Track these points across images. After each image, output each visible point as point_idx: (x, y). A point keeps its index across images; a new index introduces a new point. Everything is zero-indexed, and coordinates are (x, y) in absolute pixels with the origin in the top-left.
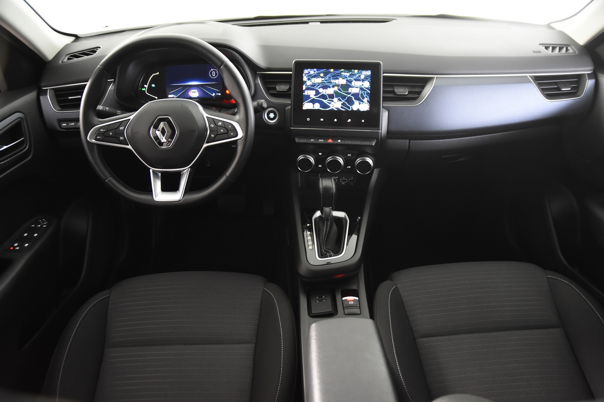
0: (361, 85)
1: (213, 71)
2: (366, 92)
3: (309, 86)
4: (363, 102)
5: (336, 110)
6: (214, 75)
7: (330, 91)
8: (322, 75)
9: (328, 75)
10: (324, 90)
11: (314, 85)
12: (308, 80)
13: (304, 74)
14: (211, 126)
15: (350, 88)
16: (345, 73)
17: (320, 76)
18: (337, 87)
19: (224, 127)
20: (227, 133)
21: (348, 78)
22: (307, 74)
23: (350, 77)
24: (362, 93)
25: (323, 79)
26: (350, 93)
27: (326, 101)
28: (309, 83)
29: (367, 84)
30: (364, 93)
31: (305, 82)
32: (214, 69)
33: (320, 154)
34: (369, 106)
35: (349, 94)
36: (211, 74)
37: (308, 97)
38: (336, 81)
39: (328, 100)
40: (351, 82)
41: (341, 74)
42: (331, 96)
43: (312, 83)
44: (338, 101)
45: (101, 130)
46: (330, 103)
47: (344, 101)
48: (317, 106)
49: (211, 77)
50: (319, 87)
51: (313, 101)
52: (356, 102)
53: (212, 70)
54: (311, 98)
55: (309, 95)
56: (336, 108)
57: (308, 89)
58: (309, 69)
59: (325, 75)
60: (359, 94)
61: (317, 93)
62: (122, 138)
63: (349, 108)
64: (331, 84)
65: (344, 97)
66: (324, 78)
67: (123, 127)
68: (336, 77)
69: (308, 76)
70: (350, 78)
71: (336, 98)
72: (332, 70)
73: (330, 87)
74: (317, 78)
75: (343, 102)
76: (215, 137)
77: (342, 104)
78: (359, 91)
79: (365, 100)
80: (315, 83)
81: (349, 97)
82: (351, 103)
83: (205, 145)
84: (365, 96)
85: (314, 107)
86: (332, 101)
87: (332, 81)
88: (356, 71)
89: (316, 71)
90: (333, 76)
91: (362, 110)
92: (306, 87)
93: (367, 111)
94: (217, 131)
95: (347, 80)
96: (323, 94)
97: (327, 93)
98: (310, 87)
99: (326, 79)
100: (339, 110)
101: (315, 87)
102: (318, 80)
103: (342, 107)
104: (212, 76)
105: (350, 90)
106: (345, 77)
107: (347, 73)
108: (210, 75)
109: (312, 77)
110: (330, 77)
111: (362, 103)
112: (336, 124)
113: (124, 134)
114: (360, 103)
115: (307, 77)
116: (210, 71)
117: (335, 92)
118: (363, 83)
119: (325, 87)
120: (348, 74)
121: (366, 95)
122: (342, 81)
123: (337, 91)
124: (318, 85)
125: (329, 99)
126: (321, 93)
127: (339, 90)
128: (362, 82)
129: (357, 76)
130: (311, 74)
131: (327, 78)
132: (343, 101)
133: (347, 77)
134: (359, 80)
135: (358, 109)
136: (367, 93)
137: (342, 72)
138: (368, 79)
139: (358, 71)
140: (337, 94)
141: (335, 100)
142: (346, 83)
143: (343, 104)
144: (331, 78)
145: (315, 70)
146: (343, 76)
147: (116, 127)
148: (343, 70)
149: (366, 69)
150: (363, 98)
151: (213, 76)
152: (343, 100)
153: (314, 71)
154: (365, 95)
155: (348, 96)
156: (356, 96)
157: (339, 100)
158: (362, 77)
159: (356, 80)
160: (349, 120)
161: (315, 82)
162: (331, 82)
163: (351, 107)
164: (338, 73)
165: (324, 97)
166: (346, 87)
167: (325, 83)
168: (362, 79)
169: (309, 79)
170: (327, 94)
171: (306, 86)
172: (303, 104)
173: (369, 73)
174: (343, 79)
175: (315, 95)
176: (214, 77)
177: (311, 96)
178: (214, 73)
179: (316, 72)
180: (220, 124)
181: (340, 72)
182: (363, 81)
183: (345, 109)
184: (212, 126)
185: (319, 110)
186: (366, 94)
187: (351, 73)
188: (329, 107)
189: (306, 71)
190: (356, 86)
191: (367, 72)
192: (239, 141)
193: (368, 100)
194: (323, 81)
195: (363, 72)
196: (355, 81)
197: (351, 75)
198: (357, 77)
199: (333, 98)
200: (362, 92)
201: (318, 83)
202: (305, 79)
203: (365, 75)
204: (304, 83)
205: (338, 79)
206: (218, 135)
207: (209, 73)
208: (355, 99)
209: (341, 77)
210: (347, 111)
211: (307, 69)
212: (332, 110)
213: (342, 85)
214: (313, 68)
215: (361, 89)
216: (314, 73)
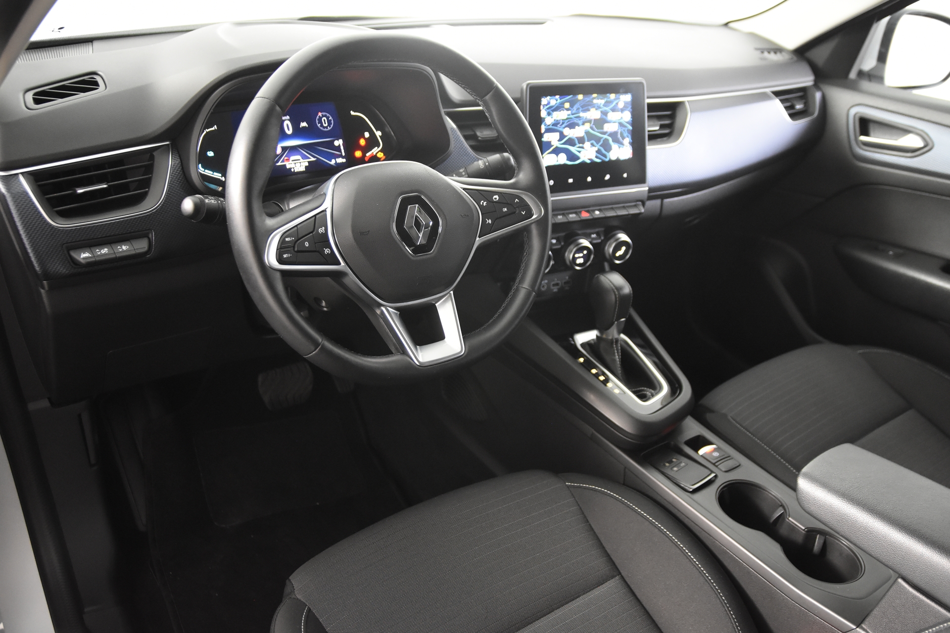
1: (323, 116)
2: (626, 129)
3: (549, 125)
4: (623, 145)
5: (589, 162)
6: (325, 123)
7: (579, 131)
8: (567, 105)
9: (576, 106)
10: (571, 130)
11: (556, 124)
12: (547, 117)
13: (542, 107)
14: (481, 204)
15: (606, 125)
16: (598, 99)
17: (563, 107)
18: (589, 124)
19: (506, 202)
21: (602, 108)
22: (546, 105)
23: (605, 106)
25: (569, 112)
26: (606, 132)
27: (575, 148)
28: (549, 121)
29: (627, 116)
30: (624, 130)
32: (324, 114)
33: (554, 241)
34: (632, 151)
35: (604, 133)
36: (320, 122)
37: (549, 144)
38: (587, 115)
40: (605, 113)
41: (593, 102)
42: (581, 140)
43: (554, 120)
44: (590, 147)
45: (287, 239)
46: (579, 152)
48: (562, 159)
49: (322, 128)
50: (563, 126)
51: (557, 151)
52: (615, 146)
53: (320, 114)
54: (554, 146)
55: (550, 142)
56: (589, 159)
57: (548, 130)
58: (549, 97)
59: (572, 106)
60: (618, 132)
61: (562, 136)
62: (327, 251)
63: (606, 157)
64: (580, 120)
65: (598, 140)
66: (570, 110)
67: (323, 228)
68: (586, 107)
69: (548, 109)
70: (605, 108)
71: (588, 141)
72: (581, 97)
73: (579, 126)
74: (560, 111)
75: (598, 149)
76: (494, 222)
77: (596, 152)
78: (618, 128)
79: (626, 142)
80: (557, 121)
81: (605, 138)
82: (608, 148)
83: (478, 241)
84: (625, 135)
85: (557, 161)
86: (582, 148)
87: (582, 114)
88: (613, 96)
89: (559, 99)
90: (582, 107)
91: (622, 158)
92: (546, 127)
93: (629, 160)
94: (496, 211)
95: (601, 112)
96: (570, 138)
98: (551, 127)
99: (574, 112)
100: (593, 163)
101: (559, 126)
102: (563, 115)
103: (597, 157)
104: (322, 125)
105: (606, 127)
106: (598, 108)
107: (601, 99)
108: (319, 125)
109: (554, 111)
110: (578, 109)
112: (590, 186)
113: (329, 241)
114: (619, 147)
115: (546, 111)
116: (318, 117)
117: (587, 133)
118: (622, 115)
119: (572, 126)
120: (602, 102)
121: (627, 133)
122: (594, 114)
123: (589, 131)
124: (563, 123)
125: (578, 145)
126: (567, 136)
127: (591, 128)
128: (621, 112)
129: (614, 103)
130: (551, 105)
131: (574, 110)
132: (598, 146)
133: (602, 106)
134: (617, 110)
135: (618, 157)
136: (628, 130)
137: (594, 98)
138: (628, 107)
139: (616, 96)
140: (590, 137)
141: (587, 145)
142: (601, 116)
143: (598, 152)
144: (580, 110)
145: (557, 97)
146: (596, 105)
147: (312, 229)
148: (595, 95)
149: (626, 92)
150: (623, 138)
151: (324, 127)
152: (598, 144)
153: (555, 99)
155: (603, 137)
156: (613, 135)
157: (593, 145)
158: (621, 105)
159: (613, 110)
160: (607, 175)
161: (557, 119)
162: (579, 117)
163: (608, 155)
164: (588, 102)
165: (571, 142)
166: (599, 123)
167: (571, 118)
168: (620, 109)
169: (549, 114)
170: (576, 137)
172: (542, 157)
173: (627, 98)
174: (596, 109)
175: (559, 141)
176: (327, 127)
177: (552, 144)
178: (324, 120)
179: (559, 101)
180: (495, 199)
181: (592, 99)
182: (622, 110)
183: (600, 159)
185: (565, 165)
187: (605, 99)
188: (578, 158)
189: (544, 101)
190: (613, 121)
192: (533, 227)
193: (630, 141)
194: (569, 115)
195: (621, 96)
196: (612, 112)
197: (606, 102)
198: (614, 105)
199: (583, 143)
200: (621, 129)
201: (563, 120)
202: (543, 113)
203: (624, 101)
205: (589, 110)
206: (497, 218)
207: (317, 121)
208: (613, 141)
209: (594, 107)
210: (603, 162)
211: (546, 96)
212: (583, 164)
213: (595, 120)
214: (555, 95)
215: (621, 124)
216: (556, 104)
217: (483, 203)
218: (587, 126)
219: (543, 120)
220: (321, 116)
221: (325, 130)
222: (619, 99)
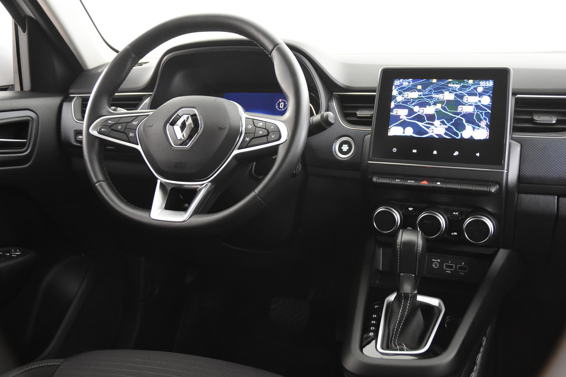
0: (477, 101)
1: (282, 102)
2: (484, 112)
3: (399, 102)
4: (480, 126)
5: (437, 137)
6: (282, 106)
7: (430, 110)
8: (419, 87)
9: (429, 88)
10: (421, 108)
11: (407, 101)
12: (398, 95)
13: (394, 87)
15: (460, 106)
16: (453, 84)
17: (416, 89)
18: (441, 104)
19: (265, 128)
20: (267, 136)
21: (457, 91)
22: (398, 86)
23: (461, 90)
24: (478, 112)
25: (421, 93)
26: (461, 113)
27: (423, 124)
28: (399, 99)
29: (486, 100)
30: (481, 113)
31: (395, 97)
32: (283, 100)
33: (410, 209)
34: (488, 133)
35: (458, 114)
36: (279, 105)
37: (398, 118)
38: (440, 96)
39: (425, 122)
40: (461, 97)
41: (447, 86)
42: (431, 118)
43: (405, 98)
44: (441, 125)
45: (109, 122)
46: (428, 128)
47: (450, 125)
48: (409, 132)
49: (278, 109)
50: (413, 104)
51: (404, 125)
52: (469, 127)
53: (280, 100)
54: (402, 119)
55: (399, 116)
56: (437, 135)
57: (398, 106)
58: (402, 80)
59: (424, 87)
60: (474, 114)
61: (411, 112)
62: (131, 135)
63: (457, 135)
64: (431, 100)
65: (449, 119)
66: (422, 91)
67: (137, 122)
68: (439, 90)
69: (399, 89)
70: (461, 92)
71: (438, 119)
72: (434, 81)
73: (430, 105)
74: (412, 92)
75: (449, 127)
76: (250, 141)
77: (446, 129)
78: (474, 110)
79: (483, 124)
80: (408, 99)
81: (458, 118)
82: (460, 126)
83: (236, 152)
84: (482, 118)
85: (404, 133)
86: (433, 124)
87: (434, 96)
88: (471, 82)
89: (411, 82)
90: (434, 89)
91: (476, 137)
92: (395, 104)
93: (485, 140)
94: (255, 133)
95: (456, 95)
96: (419, 114)
97: (425, 113)
98: (401, 104)
99: (425, 93)
100: (441, 139)
101: (408, 104)
102: (414, 95)
103: (446, 134)
104: (279, 107)
105: (460, 109)
106: (453, 91)
107: (457, 84)
108: (277, 107)
109: (405, 91)
110: (431, 91)
111: (477, 127)
112: (434, 159)
113: (136, 129)
114: (474, 129)
115: (397, 91)
116: (278, 102)
117: (437, 111)
118: (480, 99)
119: (423, 105)
120: (458, 86)
121: (484, 116)
122: (448, 96)
123: (440, 110)
124: (413, 102)
125: (427, 122)
126: (417, 113)
127: (443, 108)
128: (479, 97)
129: (472, 88)
130: (403, 86)
131: (426, 91)
132: (449, 125)
134: (475, 95)
135: (472, 137)
136: (487, 114)
137: (450, 82)
138: (488, 92)
139: (473, 82)
140: (440, 115)
141: (437, 122)
142: (455, 98)
143: (448, 129)
144: (433, 92)
145: (410, 80)
146: (451, 88)
147: (129, 121)
148: (451, 80)
149: (486, 79)
150: (480, 120)
152: (448, 123)
153: (408, 82)
154: (482, 116)
155: (456, 117)
156: (469, 118)
157: (443, 123)
158: (480, 90)
159: (470, 94)
160: (456, 152)
161: (408, 98)
162: (432, 98)
163: (459, 134)
164: (443, 85)
165: (420, 118)
166: (454, 105)
167: (422, 98)
168: (479, 93)
169: (400, 93)
170: (425, 115)
171: (395, 102)
172: (389, 127)
173: (490, 83)
174: (450, 92)
175: (406, 116)
176: (281, 109)
177: (401, 117)
178: (282, 104)
179: (411, 83)
180: (260, 125)
181: (446, 83)
182: (481, 95)
183: (450, 136)
185: (411, 137)
186: (484, 115)
187: (462, 84)
188: (427, 133)
189: (397, 82)
190: (469, 103)
191: (487, 82)
192: (280, 147)
193: (487, 123)
194: (421, 95)
195: (481, 82)
196: (469, 96)
197: (463, 86)
198: (472, 90)
199: (434, 120)
200: (478, 111)
201: (413, 99)
202: (395, 92)
203: (483, 87)
204: (391, 98)
205: (443, 93)
206: (254, 138)
207: (277, 104)
208: (467, 122)
209: (448, 90)
210: (453, 139)
211: (399, 79)
212: (431, 138)
213: (447, 101)
214: (408, 79)
215: (477, 107)
216: (408, 85)
217: (249, 127)
218: (439, 106)
219: (393, 98)
222: (480, 84)
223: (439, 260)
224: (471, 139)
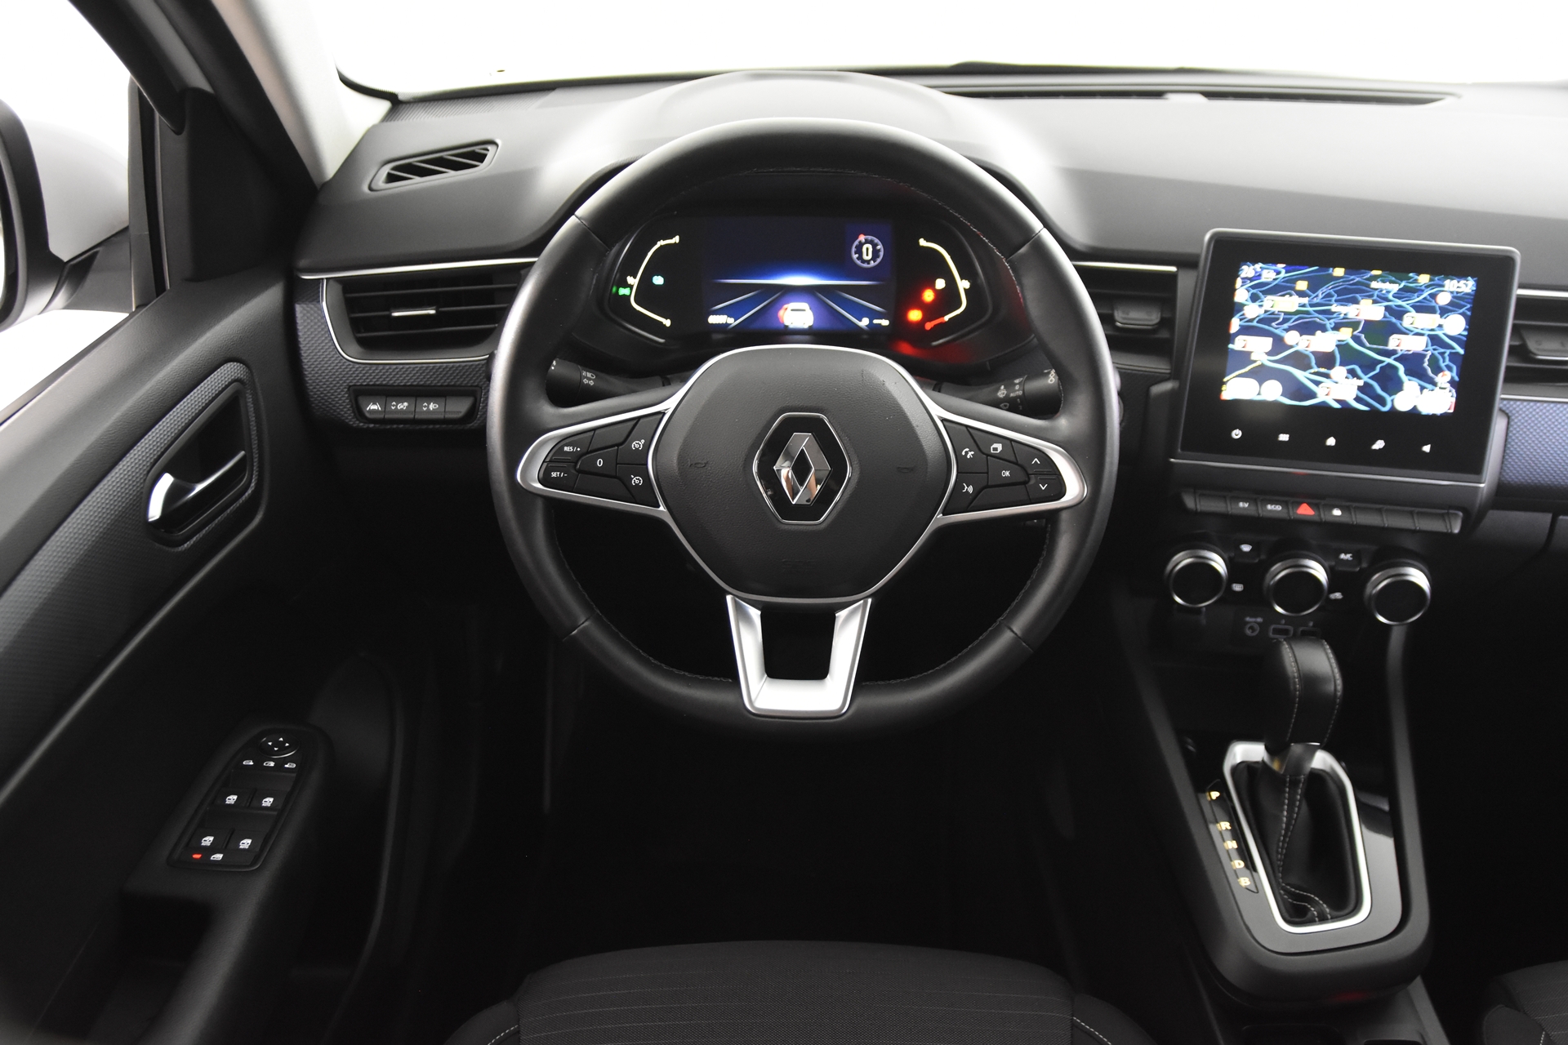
0: (1434, 327)
1: (867, 242)
2: (1448, 352)
3: (1251, 320)
4: (1435, 384)
5: (1337, 406)
6: (867, 255)
7: (1325, 342)
8: (1302, 285)
9: (1324, 289)
10: (1304, 336)
11: (1269, 318)
12: (1250, 303)
13: (1239, 282)
14: (963, 453)
15: (1395, 336)
16: (1384, 282)
17: (1293, 289)
18: (1350, 330)
19: (1013, 459)
20: (1025, 483)
21: (1390, 301)
22: (1251, 279)
23: (1399, 298)
24: (1436, 352)
25: (1305, 300)
26: (1394, 352)
27: (1307, 374)
28: (1252, 311)
29: (1456, 325)
30: (1442, 354)
31: (1241, 306)
32: (870, 238)
33: (1246, 548)
34: (1454, 400)
35: (1389, 354)
36: (859, 250)
37: (1245, 357)
38: (1350, 311)
39: (1312, 371)
40: (1399, 313)
41: (1368, 286)
42: (1326, 360)
43: (1266, 312)
44: (1346, 378)
45: (566, 449)
46: (1317, 383)
47: (1370, 378)
48: (1272, 392)
49: (859, 262)
50: (1286, 326)
51: (1261, 374)
52: (1411, 385)
53: (862, 238)
54: (1255, 361)
55: (1249, 353)
56: (1338, 401)
57: (1246, 330)
58: (1260, 265)
59: (1314, 287)
60: (1425, 356)
61: (1279, 344)
62: (636, 480)
63: (1383, 403)
64: (1329, 319)
65: (1368, 365)
66: (1309, 296)
67: (643, 441)
68: (1349, 295)
69: (1253, 287)
70: (1399, 302)
71: (1341, 365)
72: (1339, 272)
73: (1324, 329)
74: (1283, 295)
75: (1365, 383)
76: (977, 493)
77: (1360, 388)
78: (1427, 346)
79: (1443, 379)
80: (1273, 313)
81: (1389, 365)
82: (1390, 382)
83: (939, 519)
84: (1443, 365)
85: (1259, 394)
86: (1327, 376)
87: (1334, 308)
88: (1424, 279)
89: (1283, 271)
90: (1339, 293)
91: (1425, 410)
92: (1242, 323)
93: (1445, 416)
94: (987, 473)
95: (1387, 308)
96: (1297, 352)
97: (1312, 349)
98: (1254, 323)
99: (1316, 301)
100: (1346, 408)
101: (1274, 324)
102: (1288, 304)
103: (1358, 399)
104: (860, 258)
105: (1394, 342)
106: (1381, 298)
107: (1391, 282)
108: (855, 256)
109: (1266, 293)
110: (1329, 295)
111: (1430, 386)
112: (1332, 456)
113: (646, 464)
114: (1422, 388)
115: (1249, 291)
116: (856, 243)
117: (1343, 347)
118: (1442, 321)
119: (1308, 328)
120: (1395, 288)
121: (1447, 362)
122: (1369, 311)
123: (1347, 344)
124: (1285, 321)
125: (1316, 369)
126: (1291, 347)
127: (1356, 339)
128: (1442, 315)
129: (1425, 294)
130: (1263, 280)
131: (1317, 296)
132: (1366, 378)
133: (1390, 296)
134: (1431, 310)
135: (1415, 407)
136: (1454, 356)
137: (1375, 278)
138: (1461, 307)
139: (1431, 280)
140: (1347, 355)
141: (1339, 372)
142: (1385, 317)
143: (1365, 389)
144: (1334, 299)
145: (1280, 266)
146: (1376, 293)
147: (622, 440)
148: (1378, 272)
149: (1461, 274)
150: (1437, 370)
151: (864, 261)
152: (1366, 374)
153: (1275, 271)
154: (1444, 362)
155: (1382, 362)
156: (1414, 364)
157: (1353, 373)
158: (1444, 299)
159: (1420, 308)
160: (1379, 442)
161: (1272, 310)
162: (1329, 312)
163: (1388, 399)
164: (1358, 283)
165: (1300, 360)
166: (1379, 332)
167: (1307, 313)
168: (1441, 308)
169: (1254, 298)
170: (1313, 353)
171: (1241, 320)
172: (1225, 380)
173: (1468, 286)
174: (1375, 302)
175: (1269, 354)
176: (868, 262)
177: (1253, 357)
178: (867, 249)
179: (1283, 275)
180: (995, 449)
181: (1367, 279)
182: (1444, 311)
183: (1367, 404)
184: (967, 453)
185: (1276, 404)
186: (1447, 359)
187: (1403, 284)
188: (1313, 395)
189: (1247, 271)
190: (1417, 331)
191: (1462, 282)
193: (1452, 378)
194: (1304, 306)
195: (1447, 282)
196: (1417, 311)
197: (1405, 290)
198: (1425, 298)
199: (1331, 366)
200: (1434, 350)
201: (1286, 313)
202: (1241, 295)
203: (1452, 292)
204: (1234, 309)
205: (1356, 302)
206: (988, 486)
207: (854, 249)
208: (1408, 373)
209: (1370, 296)
210: (1374, 412)
211: (1254, 262)
212: (1323, 408)
213: (1367, 322)
214: (1275, 262)
215: (1435, 340)
216: (1275, 279)
218: (1346, 334)
219: (1236, 308)
220: (863, 241)
221: (865, 265)
222: (1443, 286)
223: (1259, 620)
224: (1414, 414)
